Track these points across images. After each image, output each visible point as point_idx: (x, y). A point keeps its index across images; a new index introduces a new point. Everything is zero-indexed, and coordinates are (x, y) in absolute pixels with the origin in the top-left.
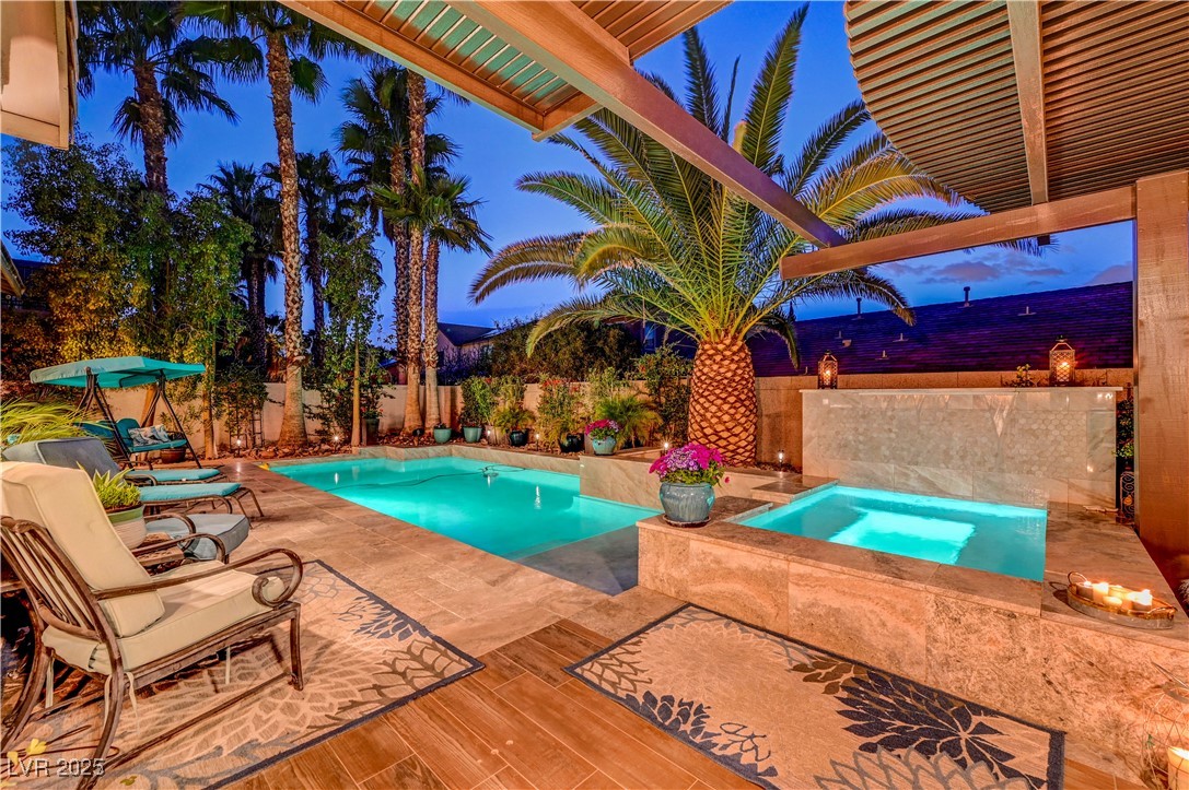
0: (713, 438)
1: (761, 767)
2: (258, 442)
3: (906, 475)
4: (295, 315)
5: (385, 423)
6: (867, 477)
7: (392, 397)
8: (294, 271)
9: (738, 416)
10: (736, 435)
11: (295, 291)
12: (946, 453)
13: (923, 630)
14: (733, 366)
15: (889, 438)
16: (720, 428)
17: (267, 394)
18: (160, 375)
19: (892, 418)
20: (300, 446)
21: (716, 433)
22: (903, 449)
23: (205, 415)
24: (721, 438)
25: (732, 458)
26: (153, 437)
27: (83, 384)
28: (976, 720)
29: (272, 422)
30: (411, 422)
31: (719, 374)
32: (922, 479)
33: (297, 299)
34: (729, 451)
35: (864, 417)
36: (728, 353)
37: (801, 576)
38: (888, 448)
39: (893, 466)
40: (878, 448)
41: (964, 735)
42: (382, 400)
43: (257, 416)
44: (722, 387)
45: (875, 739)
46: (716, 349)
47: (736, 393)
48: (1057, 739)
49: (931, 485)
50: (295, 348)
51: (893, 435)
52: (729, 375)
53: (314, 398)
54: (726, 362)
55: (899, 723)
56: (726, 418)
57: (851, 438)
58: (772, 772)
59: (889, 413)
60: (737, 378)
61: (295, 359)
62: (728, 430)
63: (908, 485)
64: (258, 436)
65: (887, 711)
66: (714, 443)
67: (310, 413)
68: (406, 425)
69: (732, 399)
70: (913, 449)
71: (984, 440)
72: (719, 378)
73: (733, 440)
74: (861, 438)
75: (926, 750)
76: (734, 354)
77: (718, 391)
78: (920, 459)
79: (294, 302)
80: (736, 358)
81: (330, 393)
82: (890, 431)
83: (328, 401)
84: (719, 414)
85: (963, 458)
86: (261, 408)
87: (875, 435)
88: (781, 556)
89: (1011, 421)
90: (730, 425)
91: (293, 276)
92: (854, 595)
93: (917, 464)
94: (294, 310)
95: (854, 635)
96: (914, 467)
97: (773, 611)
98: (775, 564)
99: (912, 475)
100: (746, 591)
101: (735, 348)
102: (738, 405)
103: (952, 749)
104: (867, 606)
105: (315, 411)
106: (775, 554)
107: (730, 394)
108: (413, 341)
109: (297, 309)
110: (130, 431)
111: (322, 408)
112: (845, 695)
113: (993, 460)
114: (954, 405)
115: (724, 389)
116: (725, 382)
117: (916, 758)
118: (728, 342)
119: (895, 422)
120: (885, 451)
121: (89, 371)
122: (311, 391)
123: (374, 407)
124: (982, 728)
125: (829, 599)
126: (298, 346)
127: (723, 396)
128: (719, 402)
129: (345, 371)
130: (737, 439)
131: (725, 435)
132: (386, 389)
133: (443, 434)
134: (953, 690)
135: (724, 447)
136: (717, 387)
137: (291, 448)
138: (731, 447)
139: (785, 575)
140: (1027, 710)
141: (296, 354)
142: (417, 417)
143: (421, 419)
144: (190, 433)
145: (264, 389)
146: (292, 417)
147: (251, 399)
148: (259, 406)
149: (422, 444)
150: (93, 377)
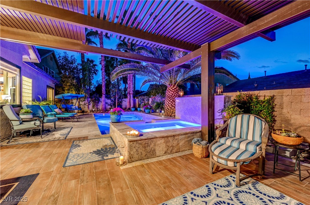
0: (167, 110)
2: (99, 110)
5: (124, 107)
7: (125, 101)
9: (173, 105)
10: (172, 109)
14: (172, 93)
16: (169, 107)
18: (77, 97)
20: (105, 111)
21: (168, 109)
23: (87, 104)
24: (169, 110)
25: (172, 114)
26: (75, 108)
27: (62, 98)
29: (101, 106)
30: (128, 107)
31: (169, 94)
32: (193, 119)
34: (171, 113)
36: (171, 90)
39: (188, 116)
41: (108, 154)
42: (123, 102)
46: (169, 89)
47: (172, 99)
49: (194, 120)
52: (171, 95)
53: (109, 101)
54: (171, 92)
60: (173, 96)
62: (170, 108)
66: (170, 110)
68: (127, 107)
69: (171, 101)
72: (169, 96)
73: (171, 110)
76: (173, 90)
77: (168, 99)
80: (173, 91)
81: (112, 100)
83: (112, 102)
84: (168, 104)
86: (99, 103)
90: (171, 107)
96: (192, 116)
99: (191, 118)
101: (173, 88)
102: (173, 102)
105: (109, 104)
107: (171, 99)
108: (128, 89)
110: (72, 107)
111: (111, 103)
115: (170, 98)
116: (170, 96)
118: (172, 87)
122: (109, 100)
123: (122, 104)
127: (170, 100)
128: (168, 101)
129: (114, 96)
130: (173, 110)
131: (170, 109)
132: (124, 99)
133: (133, 109)
135: (170, 112)
136: (168, 98)
137: (103, 111)
138: (171, 112)
142: (129, 105)
143: (130, 106)
144: (84, 108)
145: (99, 99)
146: (103, 105)
147: (96, 101)
148: (98, 103)
149: (129, 111)
150: (63, 97)
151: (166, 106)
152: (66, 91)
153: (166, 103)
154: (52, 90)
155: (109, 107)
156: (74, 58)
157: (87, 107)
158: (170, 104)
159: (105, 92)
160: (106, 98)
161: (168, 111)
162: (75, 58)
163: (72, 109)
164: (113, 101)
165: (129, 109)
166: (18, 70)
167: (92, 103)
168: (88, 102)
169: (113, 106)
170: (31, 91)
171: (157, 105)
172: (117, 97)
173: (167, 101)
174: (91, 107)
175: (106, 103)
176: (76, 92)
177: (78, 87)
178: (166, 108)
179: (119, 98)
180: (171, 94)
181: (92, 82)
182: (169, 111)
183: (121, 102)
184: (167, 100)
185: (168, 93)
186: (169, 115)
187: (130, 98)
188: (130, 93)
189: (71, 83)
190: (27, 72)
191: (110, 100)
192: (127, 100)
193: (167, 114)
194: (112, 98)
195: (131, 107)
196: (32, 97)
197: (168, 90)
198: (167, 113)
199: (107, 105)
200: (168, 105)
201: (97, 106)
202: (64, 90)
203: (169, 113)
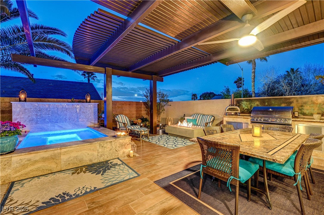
1: (93, 189)
3: (54, 126)
6: (41, 129)
12: (65, 119)
13: (97, 152)
19: (50, 111)
22: (53, 119)
28: (109, 162)
32: (59, 126)
35: (40, 111)
37: (65, 152)
39: (50, 124)
40: (45, 119)
41: (110, 165)
45: (102, 173)
48: (118, 158)
49: (61, 127)
51: (50, 116)
55: (101, 169)
57: (34, 117)
58: (95, 188)
59: (49, 109)
63: (54, 129)
65: (97, 169)
70: (56, 119)
71: (74, 115)
74: (39, 117)
75: (109, 169)
82: (49, 114)
85: (69, 119)
87: (44, 116)
88: (59, 148)
89: (80, 110)
92: (81, 151)
93: (57, 122)
95: (81, 161)
96: (57, 124)
97: (55, 166)
98: (56, 152)
99: (56, 126)
100: (44, 164)
103: (111, 167)
104: (84, 152)
106: (56, 149)
112: (88, 171)
113: (76, 119)
114: (67, 107)
117: (109, 171)
119: (50, 112)
120: (47, 120)
124: (111, 163)
125: (74, 154)
134: (103, 161)
139: (60, 154)
140: (114, 157)
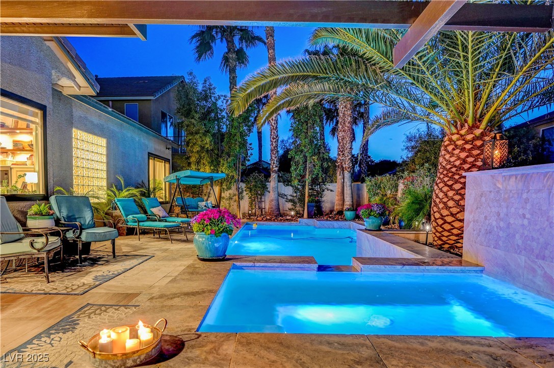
2: (264, 213)
3: (534, 270)
4: (274, 145)
5: (326, 207)
6: (504, 268)
7: (331, 191)
8: (273, 122)
11: (274, 133)
14: (463, 155)
15: (523, 225)
16: (445, 212)
17: (267, 188)
18: (212, 179)
19: (527, 201)
20: (276, 216)
21: (442, 218)
23: (236, 198)
24: (445, 222)
26: (205, 206)
27: (176, 182)
29: (268, 201)
30: (337, 207)
32: (547, 278)
33: (275, 137)
34: (453, 234)
38: (521, 237)
39: (524, 259)
42: (326, 192)
43: (263, 200)
44: (450, 175)
46: (450, 140)
50: (274, 163)
51: (526, 222)
52: (457, 163)
53: (288, 191)
56: (451, 203)
57: (494, 223)
61: (274, 169)
62: (452, 215)
63: (534, 283)
64: (263, 210)
66: (449, 223)
67: (287, 199)
68: (335, 208)
70: (542, 240)
72: (448, 167)
74: (502, 224)
77: (446, 179)
78: (547, 253)
79: (274, 139)
81: (296, 188)
82: (524, 216)
83: (296, 192)
84: (445, 200)
87: (512, 221)
91: (273, 125)
93: (544, 258)
94: (274, 143)
96: (540, 262)
99: (539, 271)
105: (289, 198)
109: (275, 142)
110: (199, 203)
111: (293, 196)
115: (451, 178)
116: (454, 170)
118: (463, 132)
119: (528, 206)
121: (176, 176)
122: (287, 187)
123: (321, 197)
126: (275, 162)
127: (450, 183)
128: (445, 189)
129: (300, 175)
131: (449, 219)
132: (327, 186)
133: (349, 215)
135: (449, 231)
136: (446, 176)
137: (271, 216)
138: (455, 231)
141: (274, 167)
142: (341, 203)
143: (343, 204)
144: (230, 206)
145: (266, 186)
146: (272, 200)
147: (259, 190)
148: (262, 194)
149: (337, 220)
150: (178, 180)
151: (435, 209)
152: (193, 167)
153: (437, 196)
154: (163, 164)
155: (289, 205)
156: (210, 85)
157: (236, 204)
158: (452, 199)
159: (276, 167)
160: (279, 181)
161: (441, 226)
162: (212, 83)
163: (199, 209)
164: (298, 189)
165: (340, 213)
166: (39, 112)
167: (246, 196)
168: (237, 193)
169: (298, 205)
170: (105, 165)
171: (413, 203)
172: (308, 179)
173: (441, 190)
174: (245, 204)
175: (280, 195)
176: (212, 168)
177: (218, 155)
178: (437, 215)
179: (314, 181)
180: (459, 158)
181: (249, 141)
182: (447, 227)
183: (320, 194)
184: (441, 185)
185: (447, 157)
186: (445, 243)
187: (344, 182)
188: (344, 166)
189: (201, 146)
190: (92, 122)
191: (291, 188)
192: (335, 187)
193: (439, 238)
194: (296, 183)
195: (345, 207)
196: (108, 179)
197: (446, 146)
198: (438, 235)
199: (282, 201)
200: (445, 203)
201: (261, 202)
202: (189, 164)
203: (446, 234)
